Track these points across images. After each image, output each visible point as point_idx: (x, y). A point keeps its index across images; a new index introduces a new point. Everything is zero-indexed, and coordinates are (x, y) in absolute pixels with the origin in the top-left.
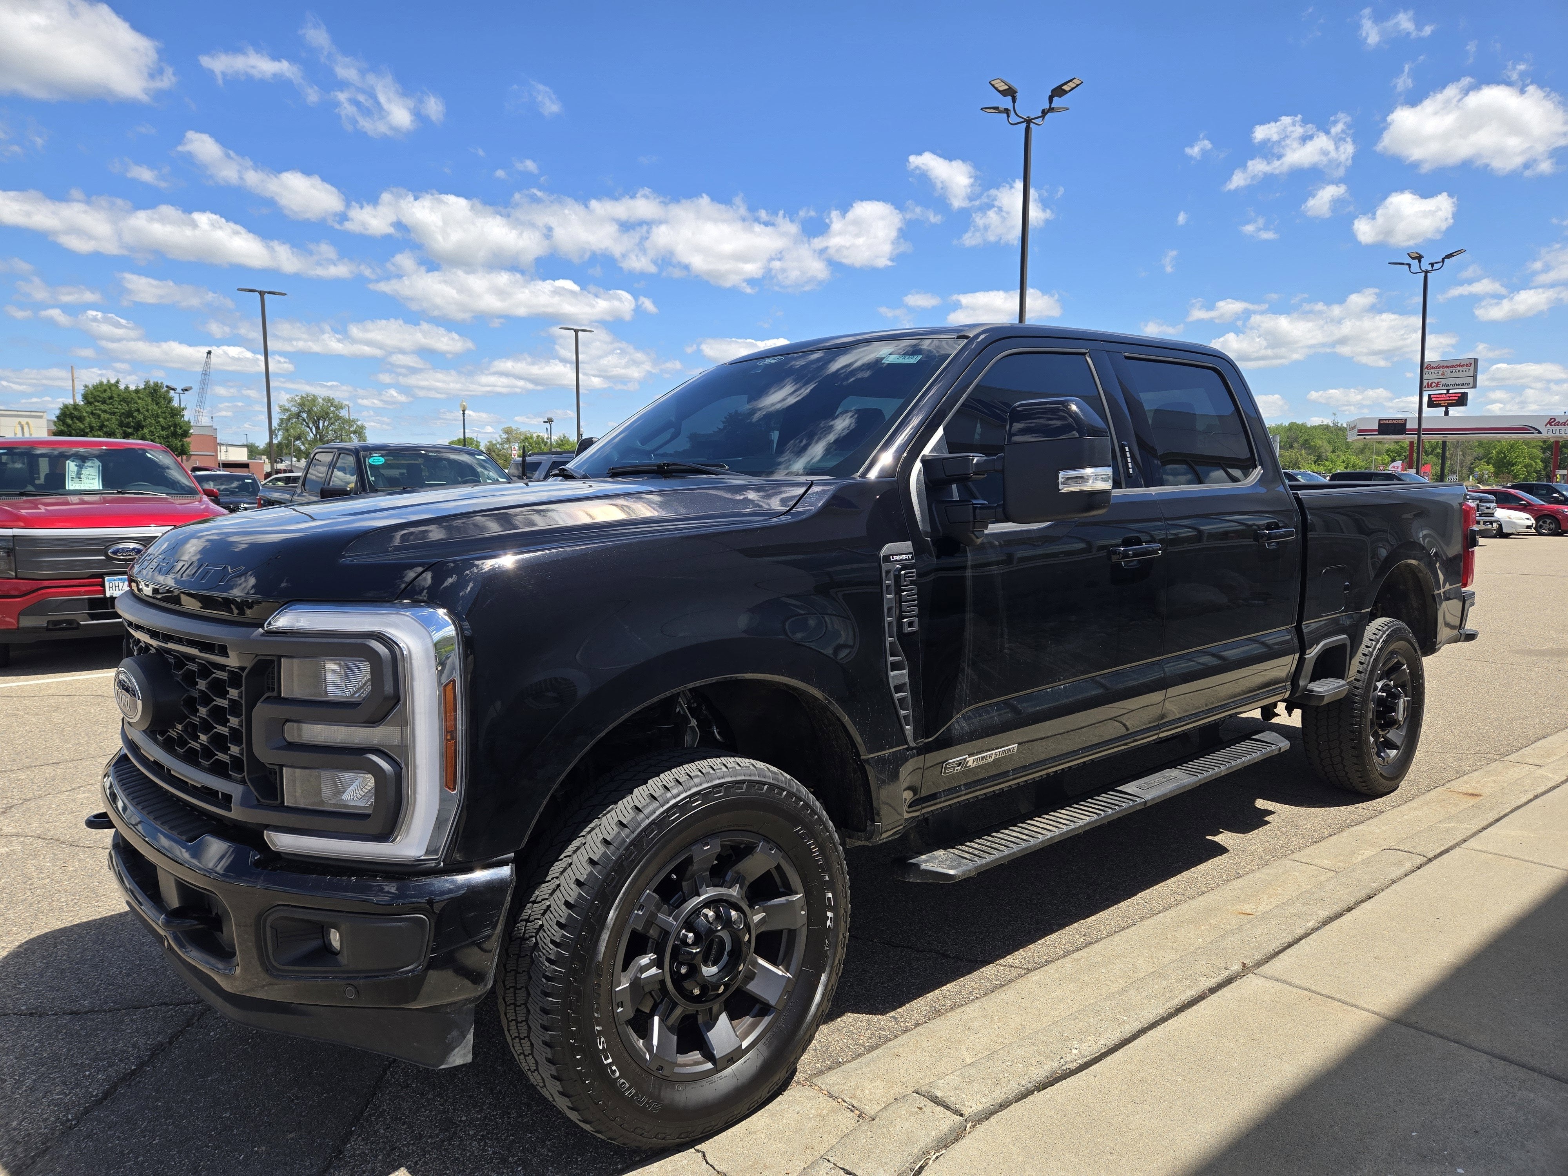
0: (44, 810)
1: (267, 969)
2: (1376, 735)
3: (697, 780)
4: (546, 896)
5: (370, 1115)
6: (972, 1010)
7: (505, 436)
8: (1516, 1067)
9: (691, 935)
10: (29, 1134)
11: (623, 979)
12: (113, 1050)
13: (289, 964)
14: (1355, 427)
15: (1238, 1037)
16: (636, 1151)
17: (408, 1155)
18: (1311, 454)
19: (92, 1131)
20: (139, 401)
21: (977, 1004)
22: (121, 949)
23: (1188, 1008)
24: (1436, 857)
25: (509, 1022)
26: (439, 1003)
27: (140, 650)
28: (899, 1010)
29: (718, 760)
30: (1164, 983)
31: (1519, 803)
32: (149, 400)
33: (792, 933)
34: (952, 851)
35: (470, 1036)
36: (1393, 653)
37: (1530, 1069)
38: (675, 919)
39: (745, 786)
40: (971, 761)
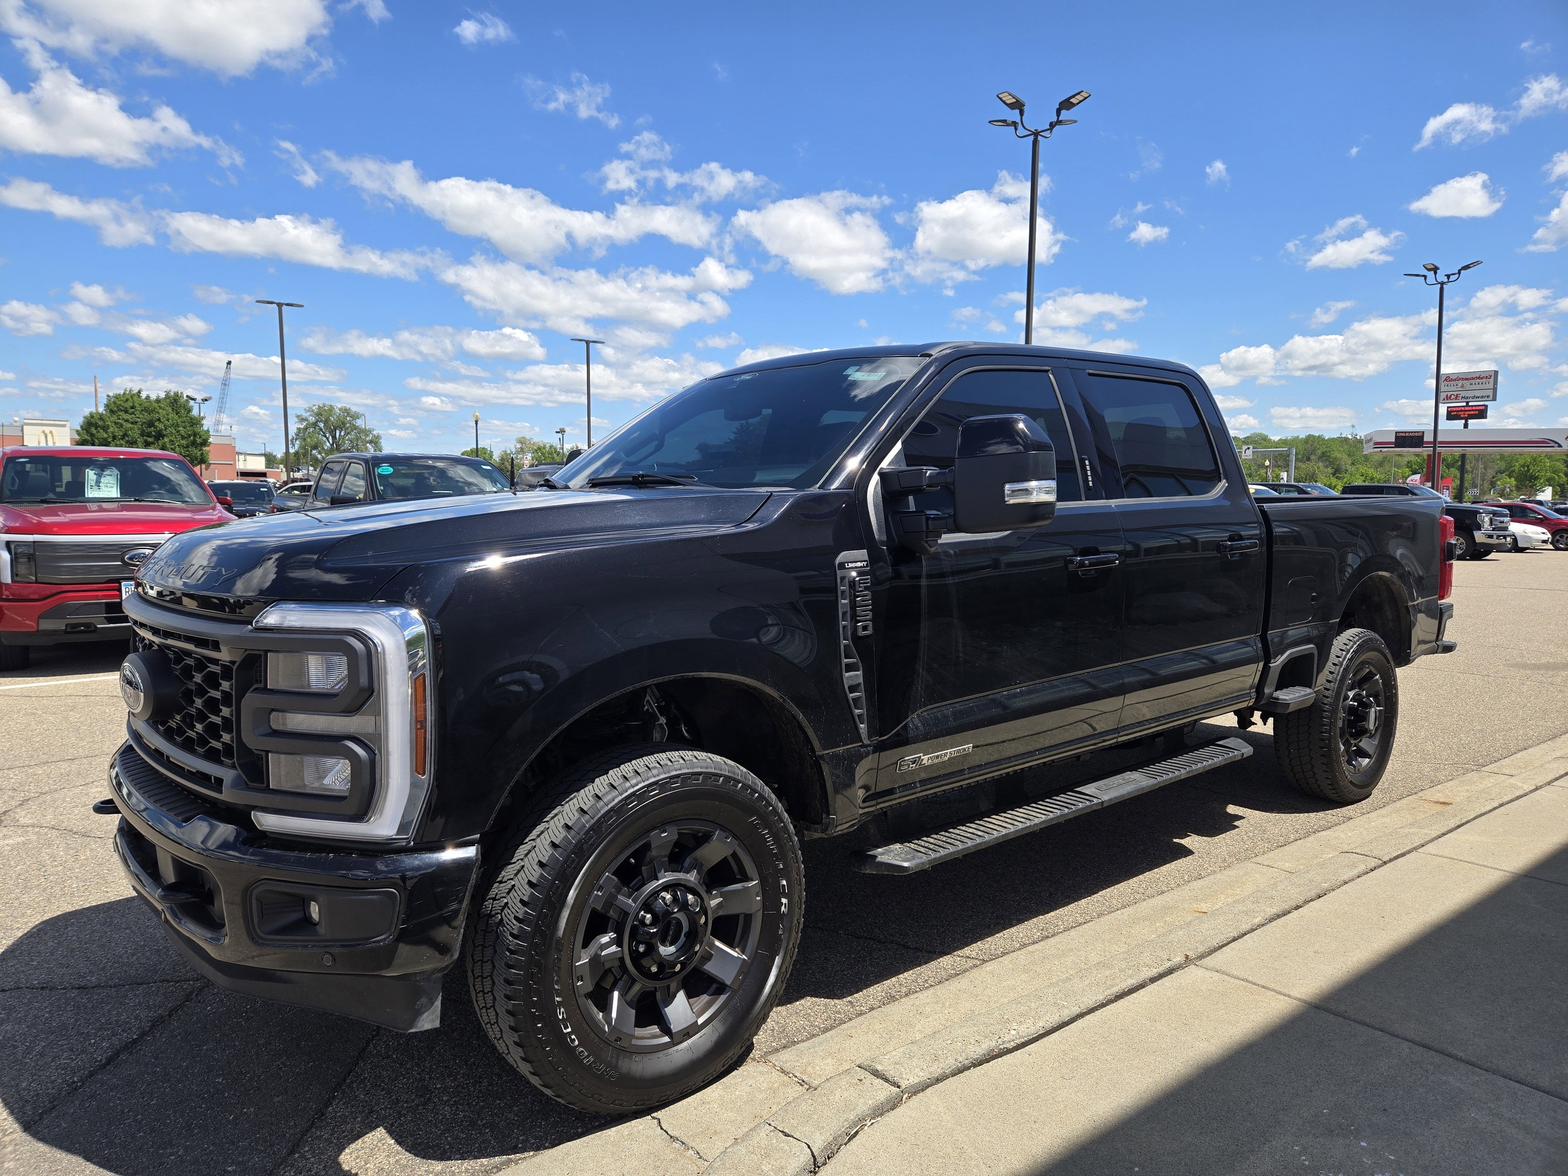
0: (59, 802)
1: (254, 938)
2: (1347, 744)
3: (655, 772)
4: (512, 876)
5: (352, 1082)
6: (924, 997)
7: (519, 446)
8: (1434, 1052)
9: (649, 916)
10: (38, 1094)
11: (583, 955)
12: (117, 1021)
13: (271, 933)
14: (1371, 439)
15: (1170, 1022)
16: (596, 1116)
17: (385, 1117)
18: (1327, 467)
19: (96, 1092)
20: (161, 411)
21: (931, 991)
22: (127, 931)
23: (1127, 996)
24: (1391, 860)
25: (477, 993)
26: (410, 971)
27: (144, 647)
28: (855, 995)
29: (676, 753)
30: (1108, 973)
31: (1483, 810)
32: (170, 410)
33: (748, 918)
34: (908, 845)
35: (438, 1003)
36: (1364, 663)
37: (1447, 1055)
38: (634, 901)
39: (701, 777)
40: (926, 759)
